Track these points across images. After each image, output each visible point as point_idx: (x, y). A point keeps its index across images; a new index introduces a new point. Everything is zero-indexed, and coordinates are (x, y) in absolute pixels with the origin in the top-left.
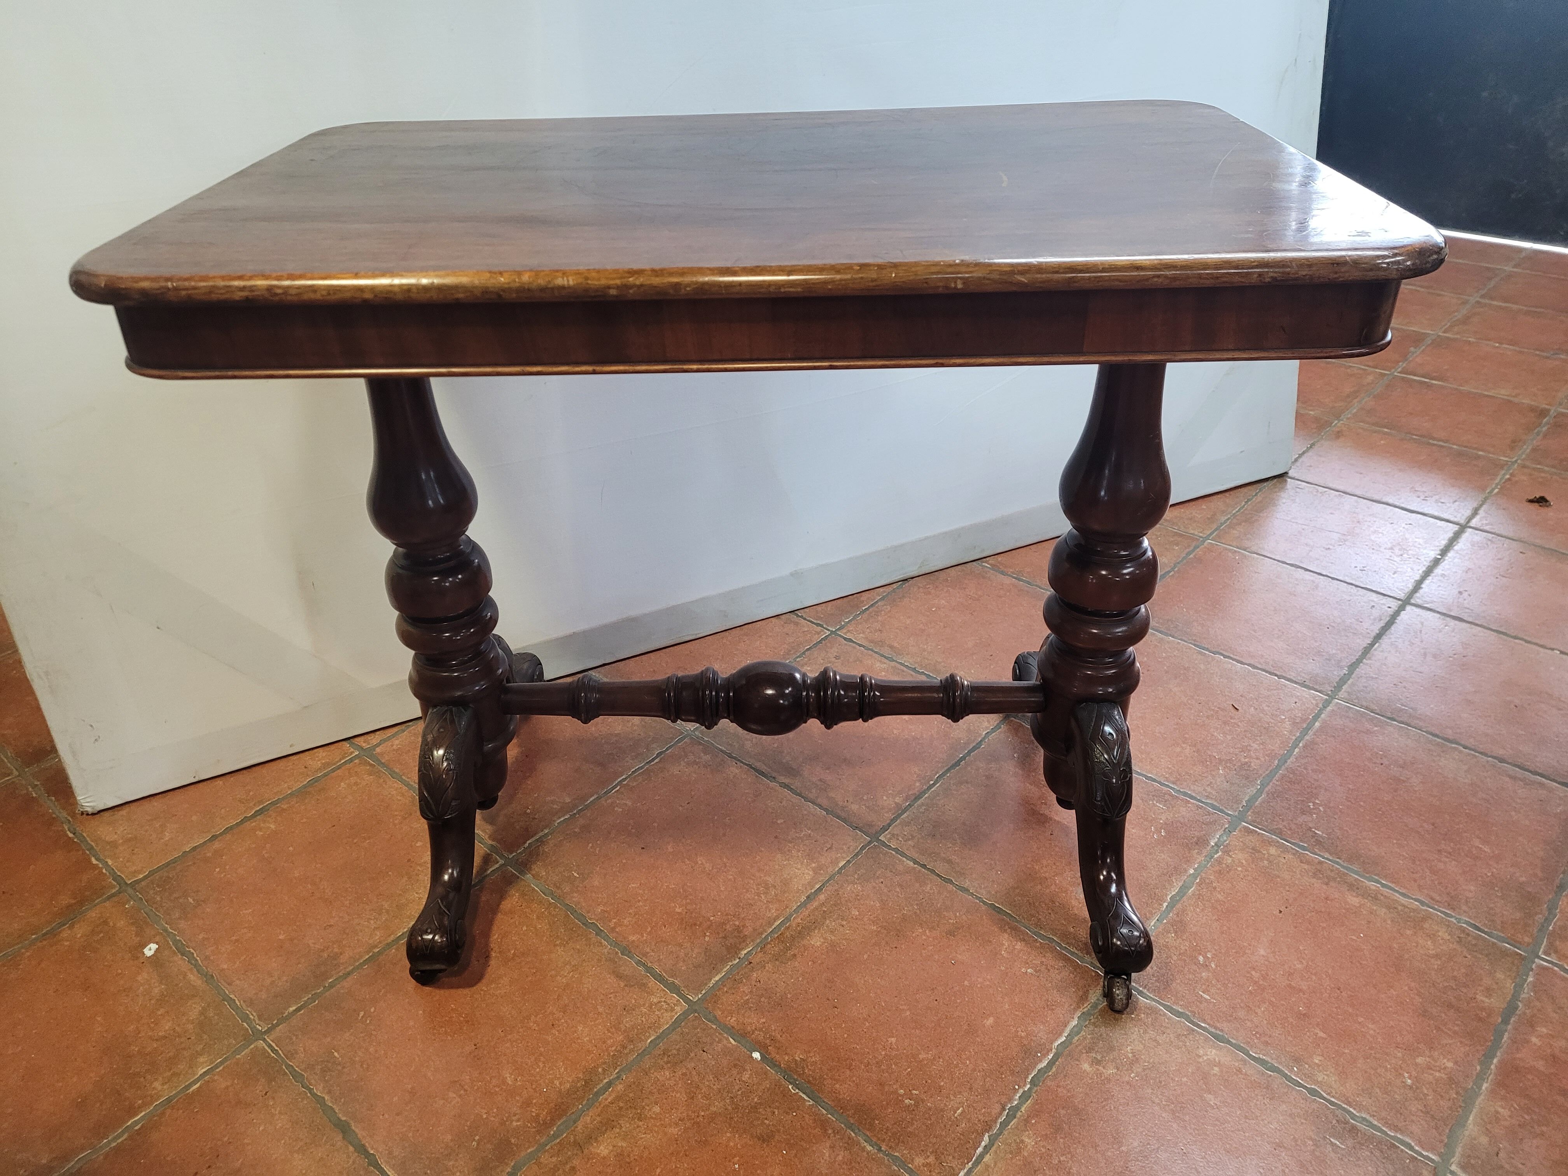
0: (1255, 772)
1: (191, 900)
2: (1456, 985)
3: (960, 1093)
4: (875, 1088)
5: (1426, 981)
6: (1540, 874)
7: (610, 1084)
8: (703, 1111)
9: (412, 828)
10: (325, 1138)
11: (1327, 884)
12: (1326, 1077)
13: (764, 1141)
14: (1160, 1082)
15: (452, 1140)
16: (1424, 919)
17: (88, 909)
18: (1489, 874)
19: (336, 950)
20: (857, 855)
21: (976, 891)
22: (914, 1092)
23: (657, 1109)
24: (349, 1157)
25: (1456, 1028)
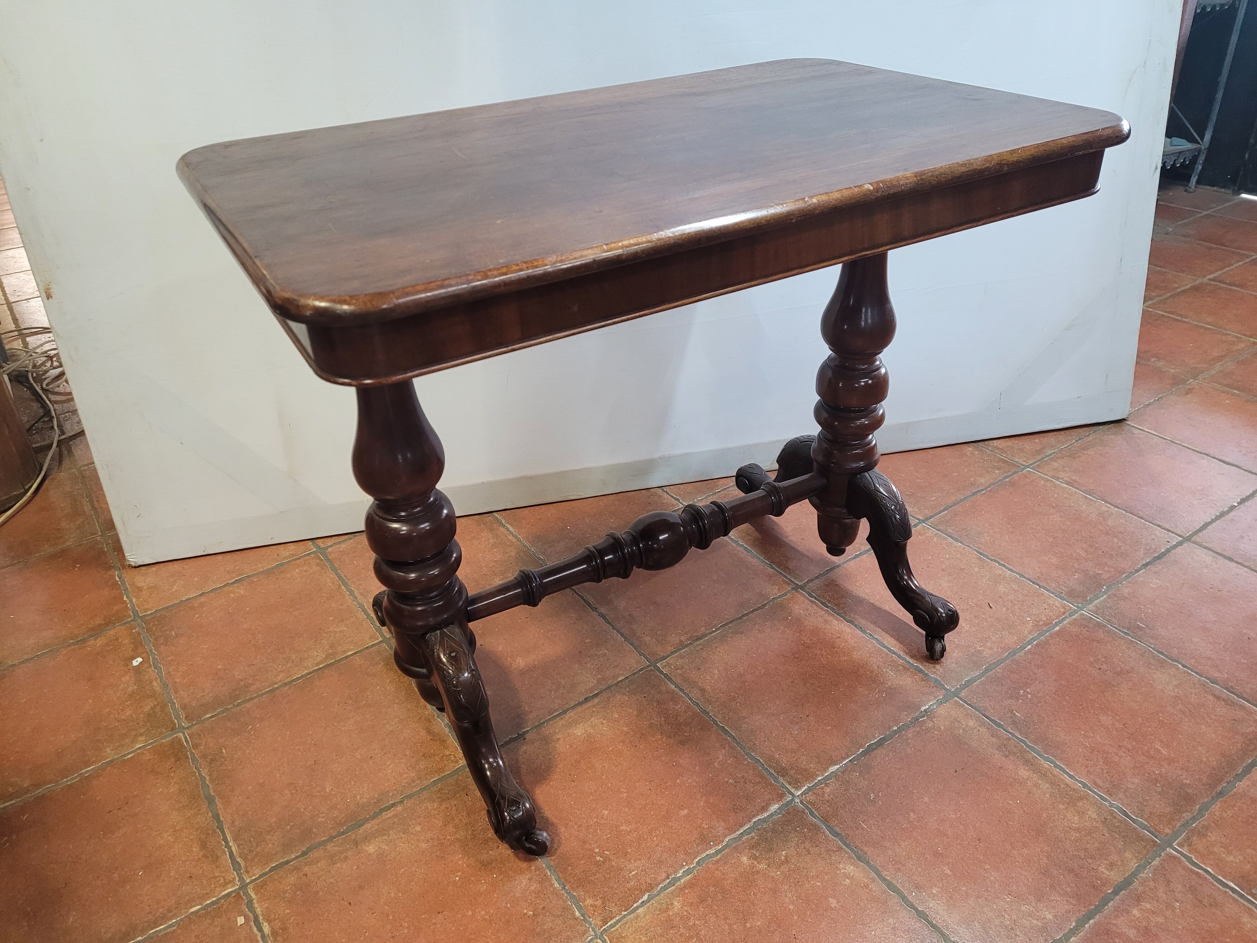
0: (985, 658)
1: (173, 633)
2: (1085, 855)
3: (640, 859)
4: (579, 844)
5: (1059, 848)
6: (1205, 780)
7: (393, 805)
8: (450, 835)
9: (331, 606)
10: (196, 804)
11: (1006, 757)
12: (936, 905)
13: (483, 865)
14: (798, 882)
15: (275, 822)
16: (1081, 798)
17: (110, 630)
18: (1157, 772)
19: (250, 682)
20: (634, 674)
21: (714, 715)
22: (606, 852)
23: (418, 828)
24: (206, 820)
25: (1068, 889)
